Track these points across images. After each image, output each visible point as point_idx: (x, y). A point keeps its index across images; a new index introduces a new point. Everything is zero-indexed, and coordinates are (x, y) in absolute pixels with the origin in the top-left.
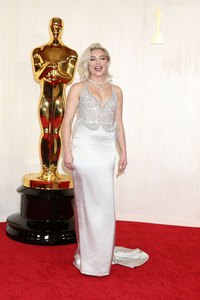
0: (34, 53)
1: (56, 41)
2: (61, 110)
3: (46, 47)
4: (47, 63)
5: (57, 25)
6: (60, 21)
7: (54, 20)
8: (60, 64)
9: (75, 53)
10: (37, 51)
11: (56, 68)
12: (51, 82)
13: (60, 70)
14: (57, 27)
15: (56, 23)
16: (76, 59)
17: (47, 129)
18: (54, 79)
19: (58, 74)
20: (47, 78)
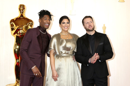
0: (11, 22)
1: (22, 15)
3: (17, 19)
4: (18, 27)
5: (22, 8)
6: (24, 6)
7: (21, 6)
8: (24, 27)
10: (12, 21)
11: (22, 29)
12: (19, 36)
13: (24, 29)
14: (22, 9)
15: (22, 7)
16: (32, 24)
17: (18, 60)
18: (21, 35)
19: (23, 32)
20: (18, 34)
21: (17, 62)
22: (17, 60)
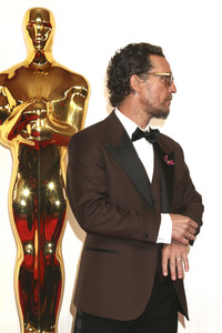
1: (40, 57)
2: (58, 203)
3: (20, 71)
4: (24, 105)
6: (46, 15)
7: (33, 14)
8: (51, 105)
9: (82, 81)
11: (44, 116)
12: (33, 144)
13: (51, 117)
14: (40, 27)
15: (39, 20)
16: (85, 93)
17: (30, 246)
18: (39, 139)
19: (47, 126)
20: (25, 136)
21: (25, 253)
22: (24, 244)
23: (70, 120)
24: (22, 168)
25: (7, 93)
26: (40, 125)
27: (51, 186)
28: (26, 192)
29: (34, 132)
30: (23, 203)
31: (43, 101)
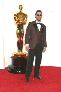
23: (25, 21)
24: (18, 27)
25: (16, 17)
26: (21, 21)
27: (22, 30)
28: (19, 31)
29: (20, 22)
30: (18, 33)
31: (21, 18)
